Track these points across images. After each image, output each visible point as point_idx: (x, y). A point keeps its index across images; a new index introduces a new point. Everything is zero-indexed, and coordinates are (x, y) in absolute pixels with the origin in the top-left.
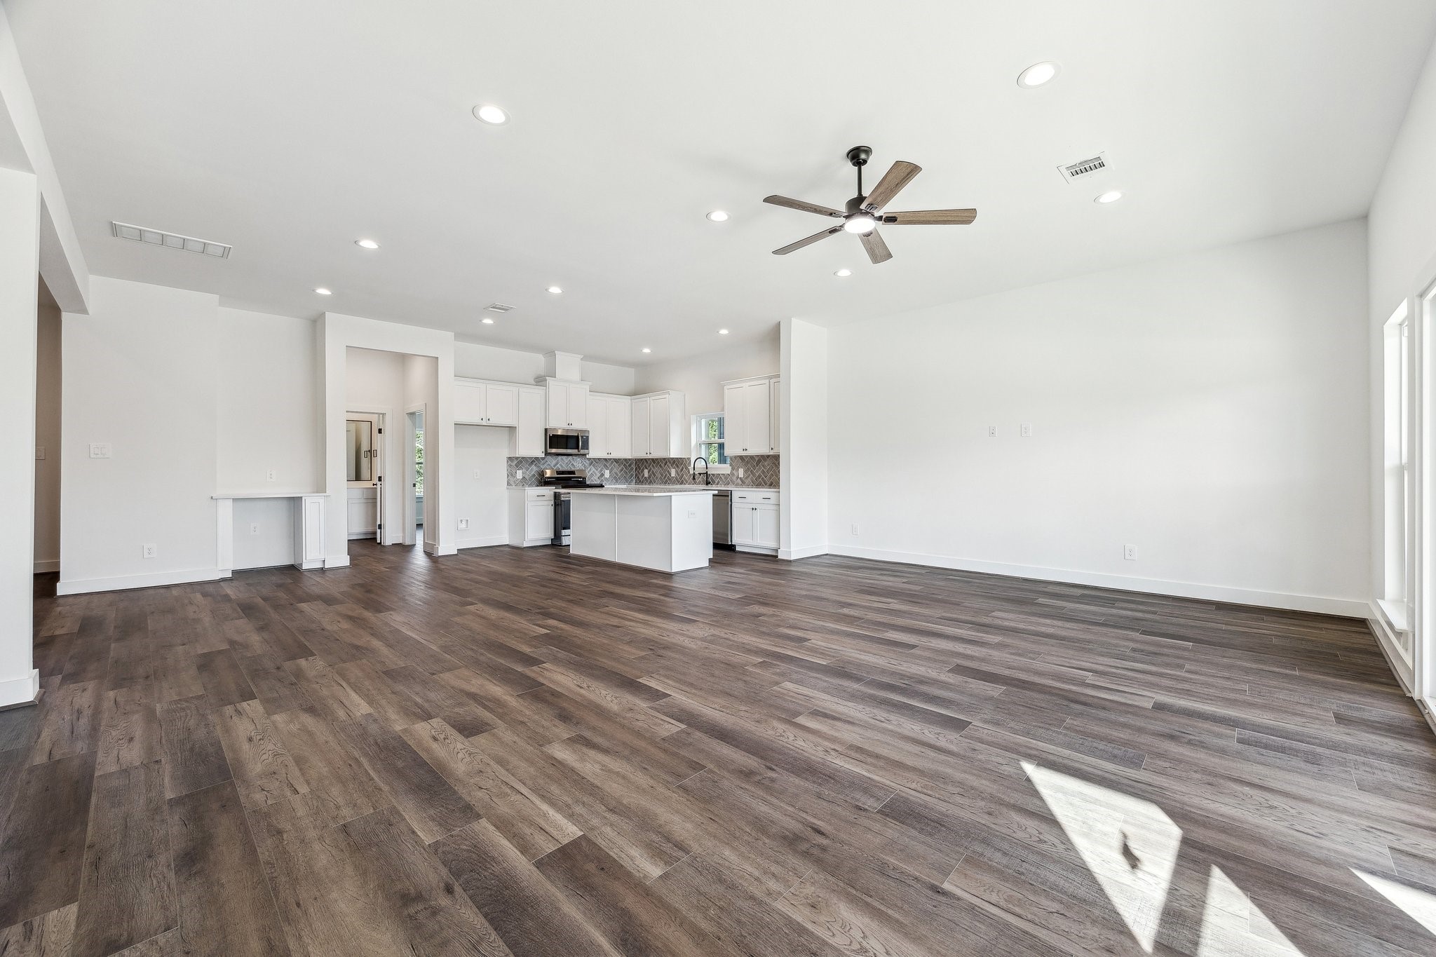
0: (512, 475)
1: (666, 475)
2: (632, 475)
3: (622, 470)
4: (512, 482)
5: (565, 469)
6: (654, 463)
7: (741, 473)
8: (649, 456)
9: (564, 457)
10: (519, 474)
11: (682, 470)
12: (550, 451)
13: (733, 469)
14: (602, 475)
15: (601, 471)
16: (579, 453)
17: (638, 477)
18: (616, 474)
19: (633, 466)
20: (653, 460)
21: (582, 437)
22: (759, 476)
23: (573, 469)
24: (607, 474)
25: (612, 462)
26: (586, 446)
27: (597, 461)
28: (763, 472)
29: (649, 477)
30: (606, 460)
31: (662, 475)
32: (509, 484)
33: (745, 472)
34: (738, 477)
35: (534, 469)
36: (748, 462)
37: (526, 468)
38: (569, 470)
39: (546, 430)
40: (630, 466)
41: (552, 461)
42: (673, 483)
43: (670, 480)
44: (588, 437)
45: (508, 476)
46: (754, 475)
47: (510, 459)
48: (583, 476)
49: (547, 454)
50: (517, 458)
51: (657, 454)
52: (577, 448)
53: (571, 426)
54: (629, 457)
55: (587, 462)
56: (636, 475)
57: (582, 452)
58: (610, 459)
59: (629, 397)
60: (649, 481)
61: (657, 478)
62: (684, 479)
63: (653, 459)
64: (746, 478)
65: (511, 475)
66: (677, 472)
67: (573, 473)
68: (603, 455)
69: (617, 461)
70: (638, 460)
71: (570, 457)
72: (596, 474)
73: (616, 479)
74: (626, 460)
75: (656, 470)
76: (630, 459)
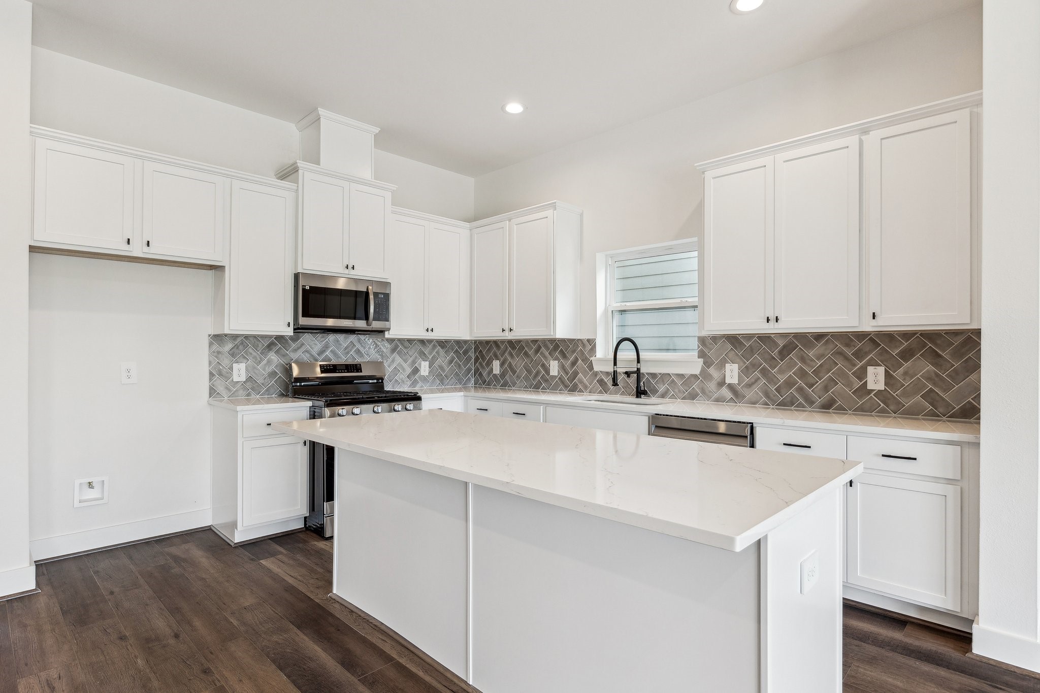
0: (220, 374)
1: (538, 373)
2: (469, 370)
3: (451, 362)
4: (220, 389)
5: (343, 360)
6: (513, 348)
7: (732, 373)
8: (508, 336)
9: (341, 337)
10: (240, 372)
11: (574, 363)
12: (304, 321)
13: (707, 364)
14: (416, 371)
15: (414, 362)
16: (369, 328)
17: (481, 375)
18: (441, 367)
19: (472, 354)
20: (512, 344)
21: (376, 295)
22: (789, 383)
23: (358, 360)
24: (424, 368)
25: (434, 346)
26: (383, 312)
27: (407, 344)
28: (802, 374)
29: (503, 375)
30: (422, 342)
31: (529, 372)
32: (212, 392)
33: (745, 371)
34: (722, 383)
35: (274, 359)
36: (751, 350)
37: (255, 358)
38: (350, 362)
39: (296, 276)
40: (466, 352)
41: (313, 344)
42: (554, 389)
43: (546, 381)
44: (387, 296)
45: (211, 375)
46: (771, 379)
47: (218, 338)
48: (378, 374)
49: (299, 329)
50: (234, 337)
51: (523, 331)
52: (367, 318)
53: (352, 272)
54: (467, 337)
55: (387, 344)
56: (476, 371)
57: (376, 325)
58: (430, 341)
59: (467, 225)
60: (503, 383)
61: (519, 377)
62: (581, 382)
63: (510, 342)
64: (749, 385)
65: (218, 373)
66: (562, 367)
67: (357, 368)
68: (418, 333)
69: (443, 344)
70: (481, 342)
71: (353, 338)
72: (404, 370)
73: (441, 380)
74: (458, 342)
75: (519, 363)
76: (466, 342)
